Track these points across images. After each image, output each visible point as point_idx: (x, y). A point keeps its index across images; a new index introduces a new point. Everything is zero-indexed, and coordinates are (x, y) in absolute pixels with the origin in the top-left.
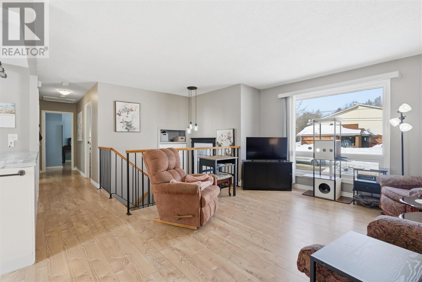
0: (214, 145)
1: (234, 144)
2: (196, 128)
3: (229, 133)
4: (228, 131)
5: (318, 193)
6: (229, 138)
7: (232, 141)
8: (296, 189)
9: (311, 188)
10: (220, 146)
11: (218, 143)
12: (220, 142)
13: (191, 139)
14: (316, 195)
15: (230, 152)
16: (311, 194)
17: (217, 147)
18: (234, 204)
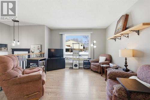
0: (29, 53)
1: (41, 52)
2: (18, 43)
3: (39, 47)
4: (38, 46)
5: (74, 67)
6: (38, 49)
7: (40, 50)
8: (67, 67)
9: (72, 66)
10: (33, 53)
11: (31, 51)
12: (33, 51)
13: (12, 49)
14: (73, 68)
15: (39, 55)
16: (72, 68)
17: (31, 54)
18: (48, 79)
